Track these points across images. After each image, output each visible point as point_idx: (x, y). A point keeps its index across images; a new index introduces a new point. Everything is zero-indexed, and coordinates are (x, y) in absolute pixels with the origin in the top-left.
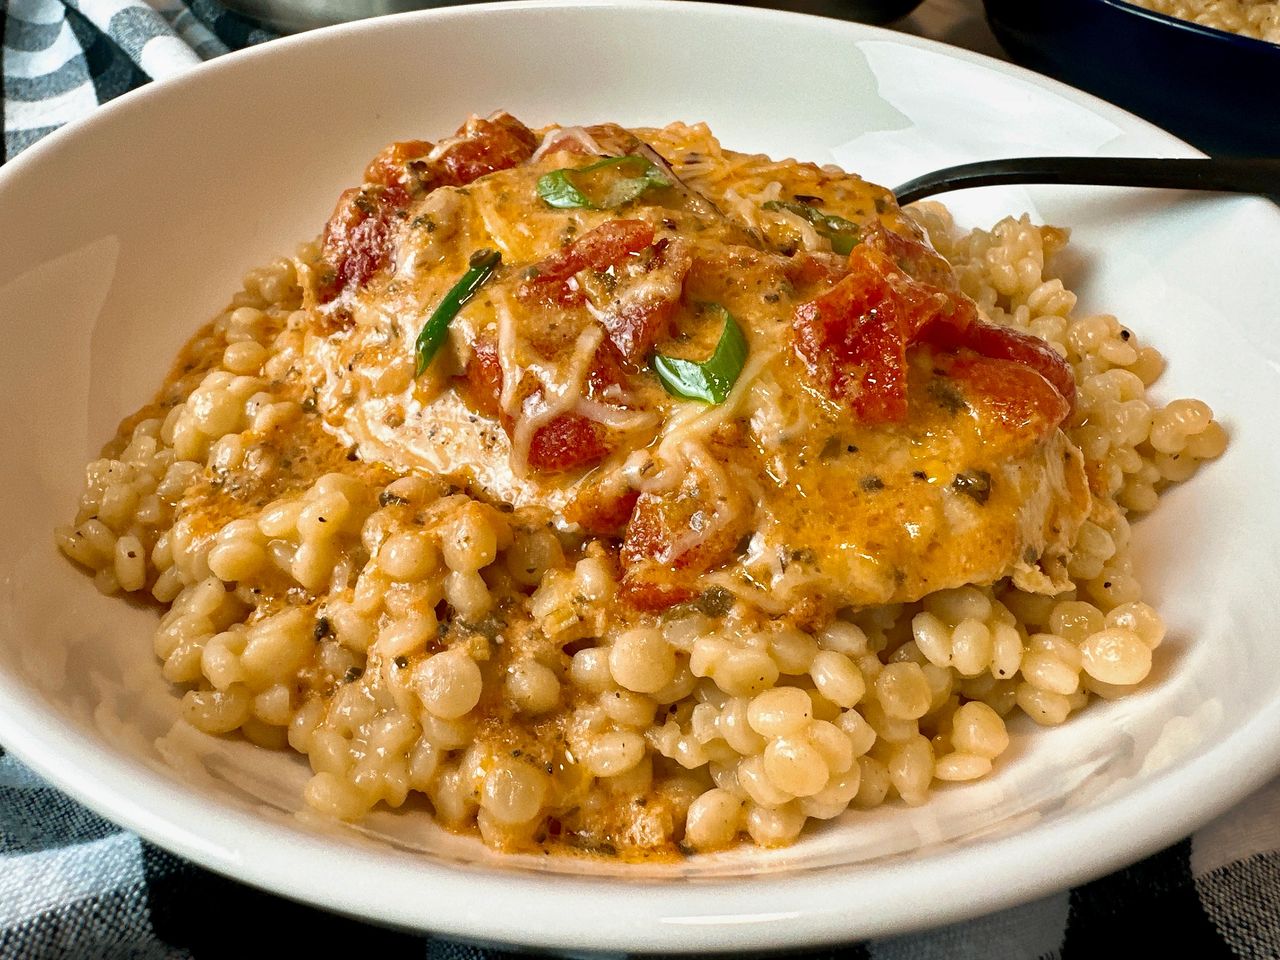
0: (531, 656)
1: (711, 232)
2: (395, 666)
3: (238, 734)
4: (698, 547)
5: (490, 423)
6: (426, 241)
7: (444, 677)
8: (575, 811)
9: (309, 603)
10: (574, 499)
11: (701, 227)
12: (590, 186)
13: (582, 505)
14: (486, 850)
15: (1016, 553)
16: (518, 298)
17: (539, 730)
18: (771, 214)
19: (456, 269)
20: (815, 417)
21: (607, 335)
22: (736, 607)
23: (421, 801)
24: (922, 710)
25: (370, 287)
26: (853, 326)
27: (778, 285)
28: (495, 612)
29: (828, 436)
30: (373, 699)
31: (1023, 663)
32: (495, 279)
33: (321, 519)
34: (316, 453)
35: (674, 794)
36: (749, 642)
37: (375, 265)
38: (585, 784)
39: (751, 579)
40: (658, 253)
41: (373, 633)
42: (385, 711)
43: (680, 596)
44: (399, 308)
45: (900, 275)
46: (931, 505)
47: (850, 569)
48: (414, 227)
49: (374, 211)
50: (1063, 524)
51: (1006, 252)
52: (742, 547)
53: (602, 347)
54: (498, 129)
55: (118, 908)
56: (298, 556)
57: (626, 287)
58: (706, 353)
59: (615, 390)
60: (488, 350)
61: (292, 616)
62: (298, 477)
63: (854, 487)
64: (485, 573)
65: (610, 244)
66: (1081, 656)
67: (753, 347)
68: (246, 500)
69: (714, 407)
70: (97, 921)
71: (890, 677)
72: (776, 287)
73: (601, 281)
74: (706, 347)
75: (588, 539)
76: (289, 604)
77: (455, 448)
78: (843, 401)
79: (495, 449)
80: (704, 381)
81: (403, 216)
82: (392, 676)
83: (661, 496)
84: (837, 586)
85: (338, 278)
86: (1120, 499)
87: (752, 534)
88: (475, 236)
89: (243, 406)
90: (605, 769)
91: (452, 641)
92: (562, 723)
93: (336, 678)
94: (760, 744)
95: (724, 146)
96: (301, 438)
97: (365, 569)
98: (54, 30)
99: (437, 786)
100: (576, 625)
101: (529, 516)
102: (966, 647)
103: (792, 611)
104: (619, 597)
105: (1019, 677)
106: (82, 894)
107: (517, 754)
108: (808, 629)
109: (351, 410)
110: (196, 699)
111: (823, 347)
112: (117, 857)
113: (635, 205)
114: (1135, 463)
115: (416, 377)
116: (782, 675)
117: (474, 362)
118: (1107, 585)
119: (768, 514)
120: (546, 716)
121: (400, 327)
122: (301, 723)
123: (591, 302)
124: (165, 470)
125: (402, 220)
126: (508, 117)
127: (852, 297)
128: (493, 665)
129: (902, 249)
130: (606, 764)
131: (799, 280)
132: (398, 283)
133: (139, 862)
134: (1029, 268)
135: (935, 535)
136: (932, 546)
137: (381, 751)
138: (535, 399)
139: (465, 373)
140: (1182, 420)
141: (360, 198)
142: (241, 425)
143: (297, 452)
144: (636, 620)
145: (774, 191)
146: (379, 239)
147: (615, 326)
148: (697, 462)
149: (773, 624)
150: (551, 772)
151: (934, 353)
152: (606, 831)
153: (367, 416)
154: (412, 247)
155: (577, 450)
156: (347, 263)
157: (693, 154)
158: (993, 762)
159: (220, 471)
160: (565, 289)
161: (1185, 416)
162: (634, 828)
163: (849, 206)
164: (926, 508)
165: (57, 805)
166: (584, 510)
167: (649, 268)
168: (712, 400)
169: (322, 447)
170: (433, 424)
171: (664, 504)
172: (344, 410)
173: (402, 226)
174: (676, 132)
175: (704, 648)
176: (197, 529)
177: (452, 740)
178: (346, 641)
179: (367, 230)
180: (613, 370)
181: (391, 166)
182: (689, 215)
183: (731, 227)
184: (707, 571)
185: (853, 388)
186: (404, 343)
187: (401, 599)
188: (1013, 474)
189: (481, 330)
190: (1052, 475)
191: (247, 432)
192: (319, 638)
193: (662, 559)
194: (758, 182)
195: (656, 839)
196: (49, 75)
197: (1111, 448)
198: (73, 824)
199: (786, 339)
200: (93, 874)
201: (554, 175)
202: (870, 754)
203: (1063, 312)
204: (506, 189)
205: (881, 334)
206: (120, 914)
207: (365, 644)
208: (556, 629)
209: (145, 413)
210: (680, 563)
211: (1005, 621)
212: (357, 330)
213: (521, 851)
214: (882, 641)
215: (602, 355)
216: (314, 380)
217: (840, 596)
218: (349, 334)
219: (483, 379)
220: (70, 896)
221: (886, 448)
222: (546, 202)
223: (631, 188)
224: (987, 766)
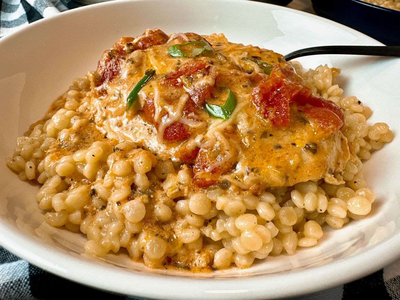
0: (162, 202)
1: (225, 65)
2: (117, 205)
3: (63, 227)
4: (219, 166)
5: (151, 126)
6: (131, 67)
7: (133, 208)
8: (176, 255)
9: (89, 184)
10: (178, 150)
11: (221, 64)
12: (185, 50)
13: (181, 153)
14: (146, 267)
15: (326, 170)
16: (161, 84)
17: (165, 227)
18: (244, 61)
19: (141, 76)
20: (259, 124)
21: (190, 97)
22: (231, 186)
23: (124, 251)
24: (294, 222)
25: (112, 82)
26: (272, 95)
27: (247, 82)
28: (151, 187)
29: (263, 131)
30: (109, 216)
31: (328, 207)
32: (154, 78)
33: (93, 156)
34: (93, 135)
35: (210, 250)
36: (236, 198)
37: (114, 74)
38: (180, 245)
39: (237, 177)
40: (207, 71)
41: (110, 194)
42: (113, 220)
43: (213, 183)
44: (122, 88)
45: (287, 80)
46: (297, 154)
47: (270, 174)
48: (127, 62)
49: (114, 57)
50: (341, 161)
51: (320, 76)
52: (234, 167)
53: (188, 100)
54: (156, 33)
55: (19, 285)
56: (85, 168)
57: (197, 81)
58: (223, 103)
59: (192, 114)
60: (151, 101)
61: (83, 188)
62: (87, 143)
63: (272, 148)
64: (147, 174)
65: (191, 67)
66: (347, 205)
67: (238, 101)
68: (70, 150)
69: (225, 121)
70: (12, 290)
71: (283, 211)
72: (246, 83)
73: (188, 79)
74: (223, 101)
75: (183, 164)
76: (82, 184)
77: (139, 134)
78: (268, 119)
79: (152, 134)
80: (222, 112)
81: (124, 59)
82: (115, 208)
83: (207, 149)
84: (266, 180)
85: (102, 79)
86: (358, 155)
87: (237, 162)
88: (147, 65)
89: (70, 120)
90: (187, 241)
91: (136, 197)
92: (172, 225)
93: (97, 209)
94: (239, 233)
95: (229, 41)
96: (88, 130)
97: (107, 172)
98: (17, 6)
99: (130, 245)
100: (178, 192)
101: (163, 156)
102: (309, 201)
103: (251, 188)
104: (192, 183)
105: (326, 213)
106: (7, 280)
107: (157, 235)
108: (256, 194)
109: (105, 122)
110: (50, 215)
111: (262, 101)
112: (20, 268)
113: (200, 56)
114: (363, 143)
115: (127, 111)
116: (247, 210)
117: (146, 105)
118: (355, 182)
119: (243, 156)
120: (167, 222)
121: (122, 95)
122: (85, 224)
123: (185, 86)
124: (44, 140)
125: (124, 60)
126: (159, 30)
127: (271, 85)
128: (150, 205)
129: (288, 73)
130: (187, 239)
131: (253, 81)
132: (121, 80)
133: (27, 270)
134: (328, 81)
135: (299, 164)
136: (298, 167)
137: (111, 233)
138: (165, 117)
139: (143, 109)
140: (379, 129)
141: (110, 53)
142: (69, 126)
143: (87, 135)
144: (198, 190)
145: (245, 54)
146: (116, 66)
147: (193, 94)
148: (219, 138)
149: (244, 192)
150: (168, 241)
151: (298, 106)
152: (186, 262)
153: (110, 123)
154: (126, 69)
155: (179, 134)
156: (105, 74)
157: (219, 43)
158: (318, 240)
159: (61, 141)
160: (176, 82)
161: (380, 128)
162: (196, 261)
163: (269, 60)
164: (296, 155)
165: (4, 251)
166: (181, 154)
167: (204, 75)
168: (225, 118)
169: (95, 134)
170: (132, 126)
171: (208, 152)
172: (103, 122)
173: (123, 62)
174: (213, 36)
175: (221, 200)
176: (53, 159)
177: (135, 230)
178: (101, 197)
179: (112, 63)
180: (192, 108)
181: (121, 45)
182: (218, 60)
183: (232, 64)
184: (222, 175)
185: (272, 115)
186: (123, 100)
187: (119, 182)
188: (325, 145)
189: (148, 95)
190: (337, 145)
191: (71, 128)
192: (92, 195)
193: (207, 170)
194: (240, 52)
195: (204, 265)
196: (15, 20)
197: (356, 138)
198: (9, 257)
199: (249, 99)
200: (11, 273)
201: (174, 47)
202: (276, 237)
203: (338, 95)
204: (158, 51)
205: (281, 98)
206: (20, 287)
207: (107, 198)
208: (171, 193)
209: (38, 123)
210: (213, 172)
211: (322, 193)
212: (108, 96)
213: (157, 268)
214: (281, 199)
215: (188, 103)
216: (94, 112)
217: (267, 184)
218: (105, 97)
219: (149, 110)
220: (3, 281)
221: (282, 135)
222: (171, 55)
223: (199, 51)
224: (316, 242)
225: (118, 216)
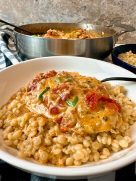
0: (48, 138)
2: (31, 138)
3: (11, 146)
5: (46, 108)
6: (41, 85)
7: (36, 140)
8: (52, 159)
9: (22, 129)
10: (55, 118)
11: (74, 85)
12: (61, 79)
15: (111, 128)
16: (51, 93)
17: (48, 148)
18: (84, 83)
19: (44, 89)
20: (85, 109)
22: (74, 133)
23: (32, 156)
24: (98, 148)
25: (34, 90)
26: (91, 98)
28: (44, 132)
29: (87, 111)
30: (28, 142)
31: (111, 143)
32: (49, 90)
33: (24, 119)
35: (65, 158)
36: (75, 138)
37: (35, 88)
38: (53, 155)
39: (76, 129)
40: (68, 88)
42: (29, 144)
43: (67, 131)
44: (37, 93)
45: (98, 92)
47: (88, 129)
50: (118, 124)
51: (116, 89)
52: (75, 125)
53: (60, 99)
54: (52, 72)
56: (21, 123)
57: (64, 92)
58: (73, 100)
59: (61, 104)
60: (46, 99)
61: (19, 131)
62: (23, 113)
63: (90, 118)
64: (43, 127)
65: (62, 87)
66: (119, 143)
67: (79, 100)
68: (16, 116)
71: (94, 143)
72: (82, 92)
73: (61, 91)
76: (19, 129)
78: (89, 107)
79: (46, 111)
80: (72, 104)
83: (65, 118)
84: (87, 131)
85: (30, 89)
86: (128, 122)
87: (76, 123)
88: (47, 85)
89: (17, 104)
90: (56, 153)
91: (38, 135)
92: (51, 147)
93: (24, 139)
94: (76, 151)
95: (80, 75)
96: (24, 108)
97: (29, 125)
98: (2, 57)
99: (34, 154)
100: (54, 134)
101: (50, 120)
102: (104, 140)
103: (81, 134)
104: (59, 131)
105: (111, 145)
107: (45, 151)
108: (83, 137)
109: (30, 105)
110: (6, 141)
111: (87, 100)
113: (66, 82)
114: (130, 118)
115: (38, 102)
116: (79, 142)
118: (124, 134)
119: (79, 121)
120: (49, 146)
121: (37, 95)
122: (19, 145)
123: (59, 94)
124: (7, 112)
125: (38, 83)
126: (54, 71)
127: (91, 94)
128: (43, 139)
129: (101, 88)
131: (85, 92)
132: (37, 90)
134: (118, 91)
135: (100, 125)
137: (28, 149)
138: (51, 105)
139: (44, 101)
141: (34, 80)
142: (17, 107)
143: (23, 110)
144: (61, 134)
145: (85, 81)
146: (36, 85)
147: (62, 97)
148: (70, 114)
149: (78, 135)
150: (49, 153)
152: (55, 162)
153: (32, 106)
154: (39, 86)
155: (56, 112)
156: (31, 87)
157: (76, 76)
159: (13, 112)
160: (56, 92)
162: (59, 162)
163: (95, 83)
164: (99, 121)
167: (67, 90)
168: (73, 106)
169: (26, 110)
175: (69, 138)
176: (9, 119)
177: (37, 148)
178: (25, 135)
179: (34, 84)
180: (61, 102)
181: (39, 76)
182: (73, 83)
183: (78, 85)
185: (91, 106)
186: (37, 97)
187: (33, 129)
188: (111, 118)
189: (46, 96)
190: (116, 118)
192: (22, 134)
193: (65, 126)
194: (83, 79)
195: (62, 164)
197: (127, 115)
199: (83, 99)
202: (90, 154)
203: (122, 97)
204: (51, 79)
205: (94, 99)
207: (28, 135)
208: (51, 134)
209: (6, 105)
210: (68, 126)
211: (109, 137)
212: (32, 96)
213: (44, 164)
216: (26, 101)
219: (46, 102)
221: (95, 113)
222: (56, 81)
223: (66, 80)
224: (106, 157)
225: (31, 142)
